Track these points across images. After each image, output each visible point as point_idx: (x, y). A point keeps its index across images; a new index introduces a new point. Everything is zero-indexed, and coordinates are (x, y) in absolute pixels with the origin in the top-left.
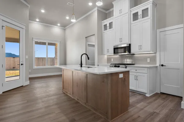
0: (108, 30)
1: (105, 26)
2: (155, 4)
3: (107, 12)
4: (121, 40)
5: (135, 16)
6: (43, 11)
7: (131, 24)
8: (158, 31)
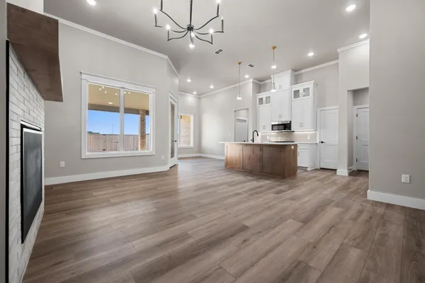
0: (264, 104)
1: (261, 100)
2: (316, 85)
3: (261, 83)
4: (280, 116)
5: (296, 93)
6: (189, 81)
7: (291, 101)
8: (319, 109)
